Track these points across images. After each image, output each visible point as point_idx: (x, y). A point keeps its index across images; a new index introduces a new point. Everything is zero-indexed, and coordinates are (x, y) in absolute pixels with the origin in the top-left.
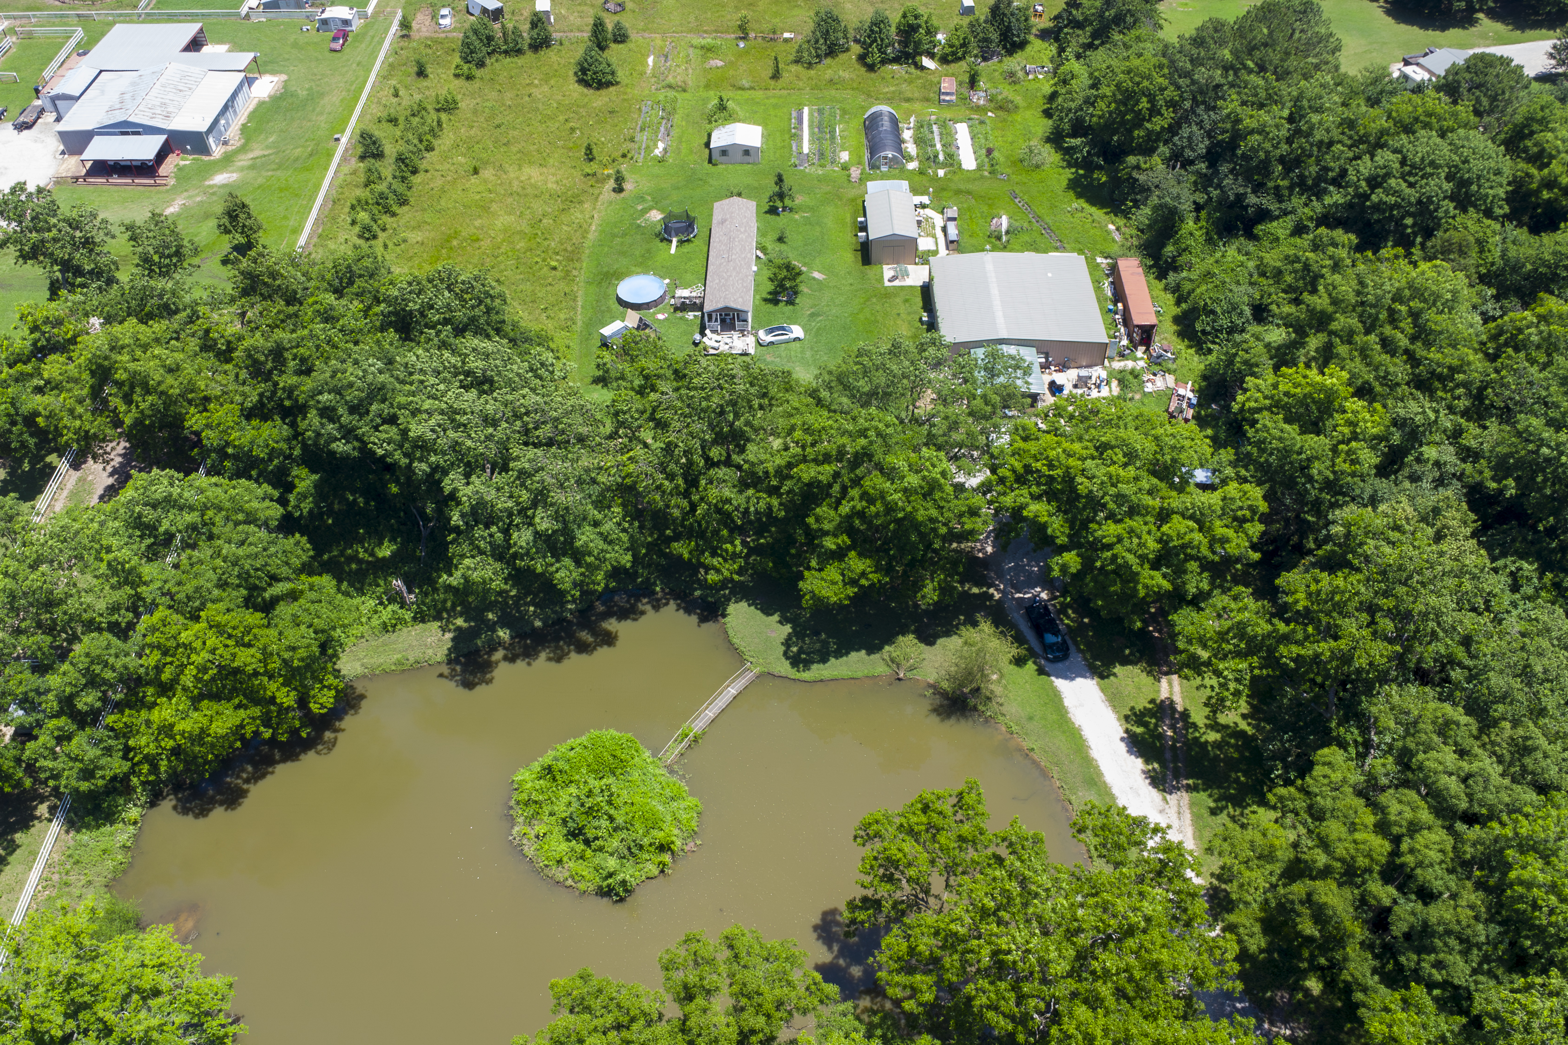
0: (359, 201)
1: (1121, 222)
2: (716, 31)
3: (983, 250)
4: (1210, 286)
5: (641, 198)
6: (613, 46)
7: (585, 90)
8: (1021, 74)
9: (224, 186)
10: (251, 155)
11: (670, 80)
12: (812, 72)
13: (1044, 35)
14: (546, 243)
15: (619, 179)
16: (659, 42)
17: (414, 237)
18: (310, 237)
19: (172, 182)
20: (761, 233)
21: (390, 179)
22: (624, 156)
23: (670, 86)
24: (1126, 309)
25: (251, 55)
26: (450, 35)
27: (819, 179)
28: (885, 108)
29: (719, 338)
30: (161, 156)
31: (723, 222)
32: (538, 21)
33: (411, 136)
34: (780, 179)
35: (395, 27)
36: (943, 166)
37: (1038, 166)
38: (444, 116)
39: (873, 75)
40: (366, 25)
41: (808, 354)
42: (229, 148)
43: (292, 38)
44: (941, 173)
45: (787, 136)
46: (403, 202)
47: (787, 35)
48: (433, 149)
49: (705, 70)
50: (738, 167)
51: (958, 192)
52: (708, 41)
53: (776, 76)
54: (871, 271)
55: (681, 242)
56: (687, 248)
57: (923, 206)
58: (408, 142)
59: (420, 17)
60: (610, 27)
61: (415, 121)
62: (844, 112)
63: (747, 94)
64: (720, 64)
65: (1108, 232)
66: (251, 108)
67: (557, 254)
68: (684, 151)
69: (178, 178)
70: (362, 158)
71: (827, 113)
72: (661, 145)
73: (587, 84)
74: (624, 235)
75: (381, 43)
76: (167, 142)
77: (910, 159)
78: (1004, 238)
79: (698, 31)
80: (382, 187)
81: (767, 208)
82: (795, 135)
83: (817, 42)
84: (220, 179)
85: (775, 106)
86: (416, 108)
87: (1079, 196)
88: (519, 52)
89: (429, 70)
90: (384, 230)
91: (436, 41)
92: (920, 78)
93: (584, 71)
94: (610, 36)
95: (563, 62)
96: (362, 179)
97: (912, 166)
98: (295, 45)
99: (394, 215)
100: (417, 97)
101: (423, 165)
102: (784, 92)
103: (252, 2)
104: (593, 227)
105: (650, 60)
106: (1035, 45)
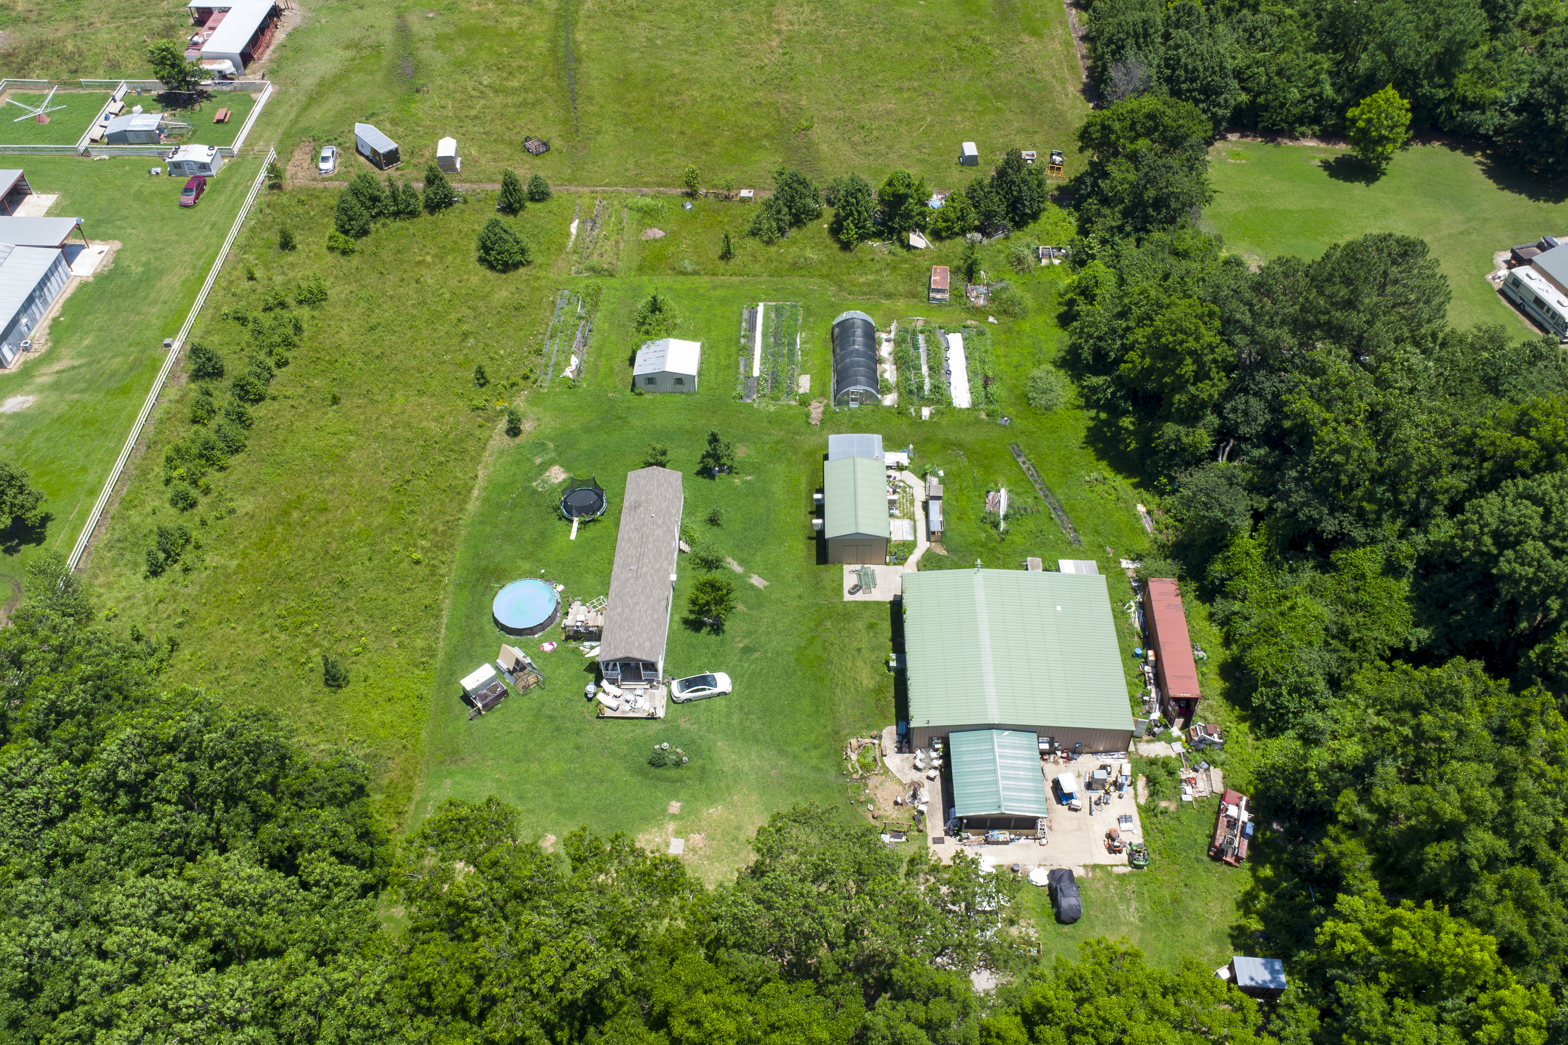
0: (178, 450)
1: (1154, 504)
2: (659, 185)
3: (973, 565)
5: (541, 446)
6: (528, 204)
7: (488, 273)
8: (1031, 259)
9: (15, 415)
10: (57, 367)
11: (595, 260)
12: (773, 249)
13: (1062, 198)
14: (411, 518)
16: (586, 201)
17: (245, 504)
18: (109, 502)
20: (689, 509)
21: (222, 416)
22: (526, 378)
25: (72, 222)
26: (330, 186)
27: (771, 420)
29: (618, 691)
31: (636, 506)
34: (714, 439)
35: (262, 175)
36: (928, 402)
37: (1048, 408)
38: (305, 313)
39: (847, 255)
40: (230, 169)
41: (735, 719)
42: (31, 356)
43: (137, 185)
45: (734, 349)
46: (235, 449)
47: (745, 193)
48: (286, 363)
49: (640, 243)
50: (666, 397)
51: (947, 444)
52: (647, 199)
54: (827, 572)
55: (583, 524)
56: (593, 530)
57: (900, 468)
59: (297, 155)
61: (267, 321)
62: (808, 311)
63: (689, 283)
64: (659, 233)
65: (1137, 518)
66: (68, 294)
67: (423, 537)
68: (602, 370)
70: (196, 376)
71: (787, 314)
72: (574, 361)
73: (492, 267)
74: (514, 506)
75: (244, 195)
77: (887, 390)
78: (1003, 526)
79: (635, 183)
80: (210, 429)
81: (699, 467)
82: (743, 348)
83: (779, 210)
84: (12, 403)
87: (1101, 457)
88: (411, 214)
89: (297, 239)
90: (207, 491)
91: (312, 194)
92: (906, 261)
93: (486, 249)
94: (524, 194)
96: (189, 412)
97: (889, 400)
98: (139, 195)
99: (222, 469)
100: (277, 281)
101: (270, 390)
102: (735, 279)
103: (96, 132)
104: (475, 493)
105: (574, 228)
106: (1053, 214)
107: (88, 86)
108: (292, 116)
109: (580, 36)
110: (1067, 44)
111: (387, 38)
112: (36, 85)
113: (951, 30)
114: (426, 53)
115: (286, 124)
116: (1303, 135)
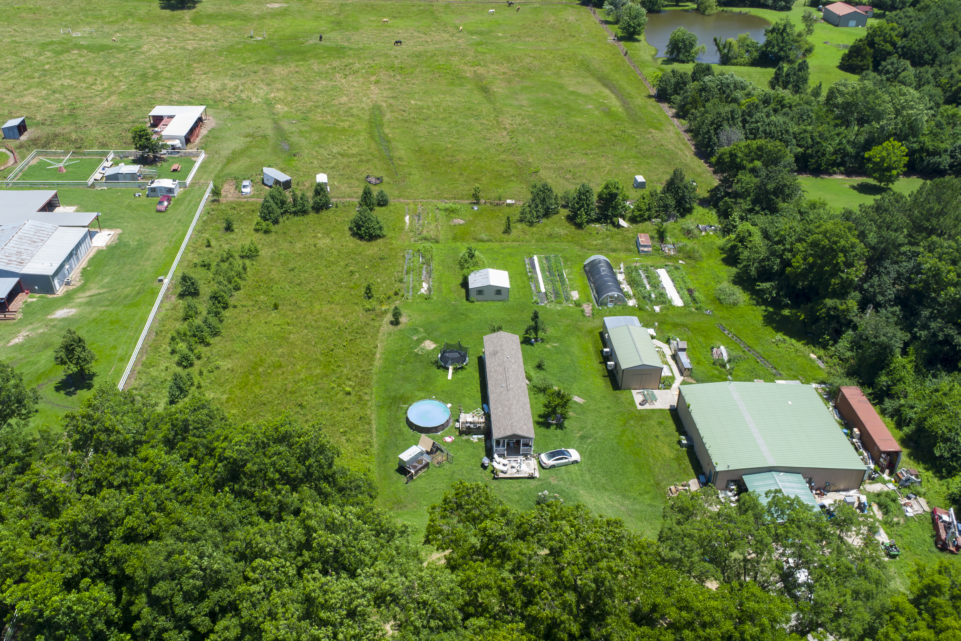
0: (179, 333)
1: (822, 352)
2: (455, 198)
3: (726, 380)
5: (415, 330)
6: (377, 208)
7: (359, 242)
8: (696, 232)
9: (64, 319)
10: (88, 294)
11: (425, 233)
12: (534, 229)
13: (704, 203)
14: (339, 370)
15: (397, 314)
16: (412, 206)
18: (135, 365)
19: (19, 316)
20: (526, 362)
21: (205, 313)
22: (396, 294)
23: (425, 239)
24: (864, 434)
25: (94, 214)
26: (251, 200)
27: (560, 314)
28: (602, 257)
29: (505, 461)
30: (12, 295)
31: (493, 353)
32: (320, 190)
33: (221, 279)
34: (536, 316)
35: (208, 194)
36: (657, 303)
37: (734, 304)
38: (247, 262)
39: (581, 231)
40: (185, 193)
41: (587, 476)
42: (71, 288)
43: (127, 202)
44: (657, 309)
45: (525, 278)
46: (215, 333)
47: (509, 201)
48: (239, 289)
49: (450, 226)
50: (491, 304)
51: (676, 325)
52: (449, 205)
53: (507, 231)
54: (622, 395)
55: (456, 370)
56: (461, 374)
57: (652, 337)
58: (219, 283)
59: (226, 187)
60: (375, 193)
61: (225, 266)
62: (566, 259)
63: (487, 245)
64: (462, 222)
65: (812, 361)
66: (91, 255)
67: (349, 379)
68: (445, 290)
69: (25, 313)
70: (182, 296)
71: (553, 260)
72: (425, 285)
73: (361, 238)
74: (405, 362)
75: (196, 206)
76: (18, 283)
77: (629, 297)
78: (728, 366)
79: (440, 197)
80: (198, 321)
81: (524, 339)
82: (531, 278)
83: (537, 206)
84: (61, 313)
85: (510, 255)
86: (225, 255)
87: (778, 329)
88: (304, 212)
89: (235, 226)
90: (199, 358)
91: (240, 205)
92: (618, 234)
93: (359, 227)
94: (375, 202)
95: (339, 220)
96: (181, 314)
97: (631, 303)
98: (129, 207)
99: (208, 344)
100: (226, 247)
101: (232, 301)
102: (515, 244)
103: (97, 175)
104: (378, 356)
105: (407, 218)
106: (699, 210)
107: (89, 154)
108: (219, 168)
109: (387, 131)
110: (678, 134)
111: (270, 132)
112: (55, 153)
113: (607, 127)
114: (295, 139)
115: (216, 172)
116: (835, 173)
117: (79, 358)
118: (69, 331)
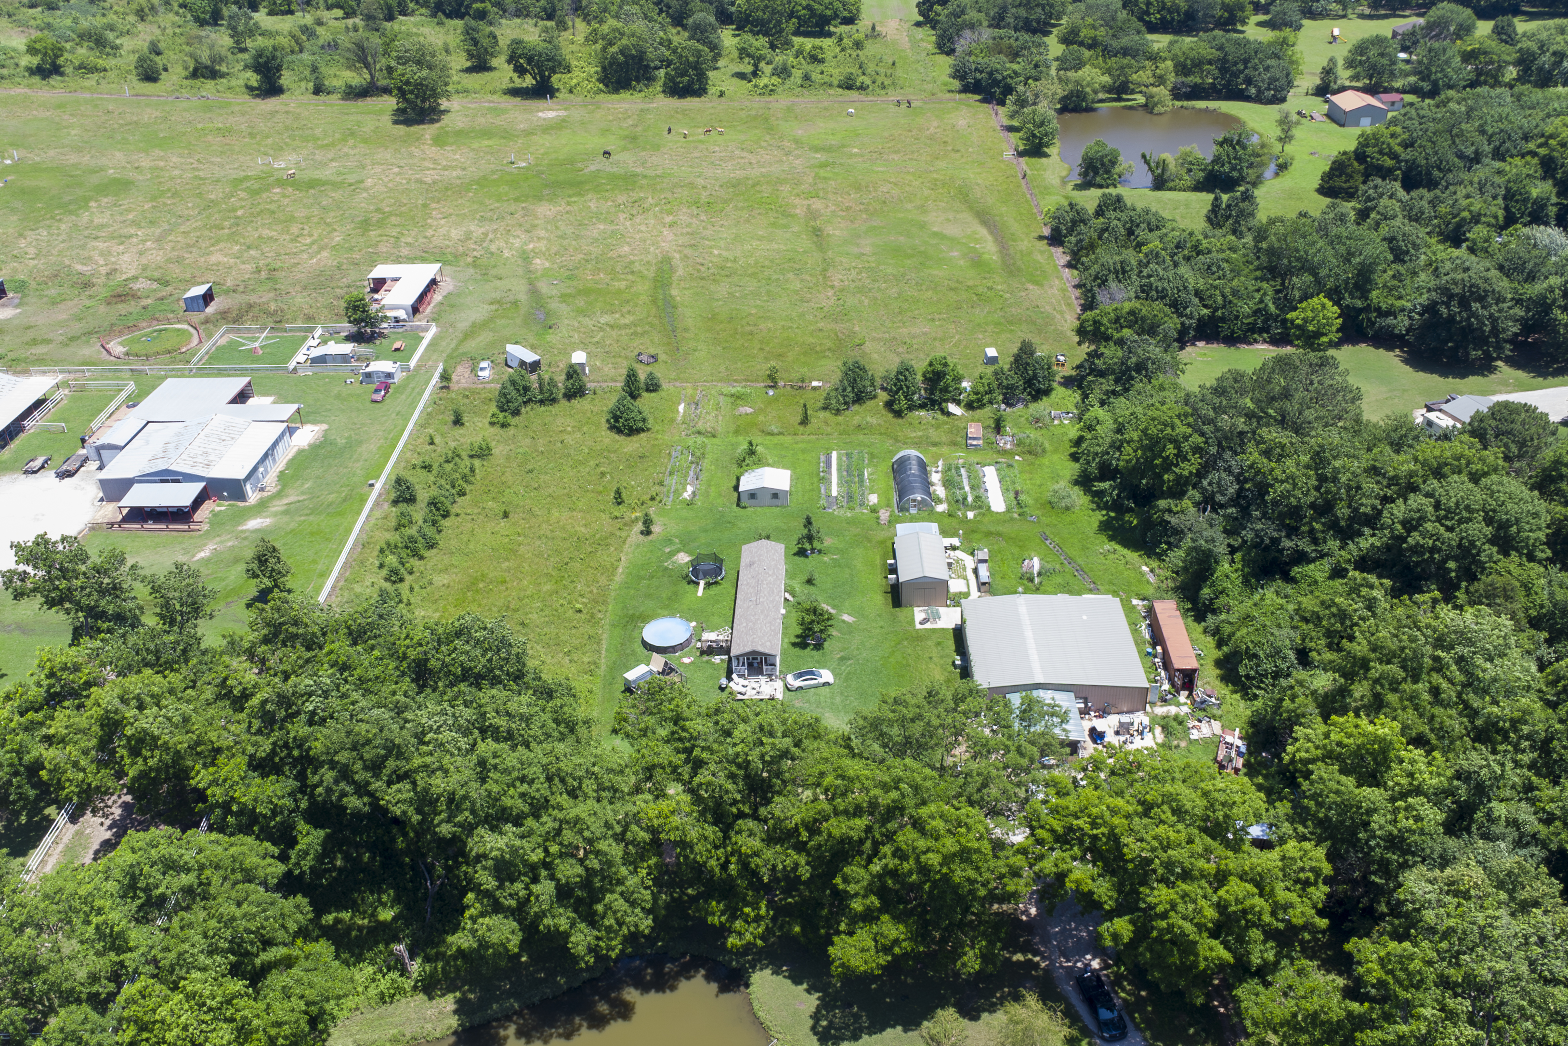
0: (388, 545)
1: (1155, 564)
2: (747, 380)
3: (1016, 592)
4: (1251, 629)
5: (669, 541)
6: (645, 394)
7: (617, 437)
8: (1047, 420)
9: (256, 531)
10: (285, 501)
11: (700, 426)
12: (840, 419)
13: (1068, 382)
14: (572, 586)
15: (648, 522)
16: (690, 391)
17: (440, 580)
18: (337, 580)
19: (205, 527)
20: (790, 575)
21: (420, 522)
22: (652, 499)
23: (699, 433)
24: (1165, 652)
25: (295, 407)
26: (488, 386)
27: (849, 522)
28: (913, 452)
29: (745, 683)
30: (198, 502)
31: (751, 564)
32: (573, 372)
33: (443, 482)
34: (809, 522)
35: (435, 379)
36: (972, 508)
37: (1067, 509)
38: (477, 462)
39: (900, 421)
40: (408, 378)
41: (838, 699)
42: (265, 494)
43: (336, 390)
44: (970, 515)
45: (815, 480)
46: (431, 546)
47: (815, 384)
48: (464, 494)
49: (734, 416)
50: (767, 510)
51: (989, 534)
52: (738, 389)
53: (805, 421)
54: (902, 613)
55: (708, 585)
56: (714, 590)
57: (954, 548)
58: (440, 487)
59: (460, 369)
60: (642, 377)
61: (448, 467)
62: (872, 456)
63: (776, 440)
64: (749, 410)
65: (1142, 574)
66: (290, 456)
67: (581, 596)
68: (712, 495)
69: (211, 523)
70: (395, 502)
71: (855, 457)
72: (690, 489)
73: (619, 431)
74: (652, 577)
75: (421, 394)
76: (204, 489)
77: (939, 501)
78: (1037, 580)
79: (728, 380)
80: (412, 531)
81: (796, 550)
82: (823, 478)
83: (844, 390)
84: (253, 524)
85: (804, 451)
86: (450, 455)
87: (1111, 538)
88: (554, 401)
89: (465, 419)
90: (411, 573)
91: (473, 392)
92: (946, 423)
93: (616, 418)
94: (642, 385)
95: (595, 409)
96: (393, 523)
97: (941, 508)
98: (338, 396)
99: (421, 558)
100: (452, 444)
101: (454, 509)
102: (813, 437)
103: (301, 358)
104: (620, 570)
105: (681, 408)
106: (1060, 392)
107: (291, 330)
108: (453, 346)
109: (674, 292)
110: (1063, 290)
111: (523, 297)
112: (249, 330)
113: (970, 283)
114: (554, 305)
115: (449, 351)
116: (1256, 341)
117: (273, 570)
118: (263, 540)
